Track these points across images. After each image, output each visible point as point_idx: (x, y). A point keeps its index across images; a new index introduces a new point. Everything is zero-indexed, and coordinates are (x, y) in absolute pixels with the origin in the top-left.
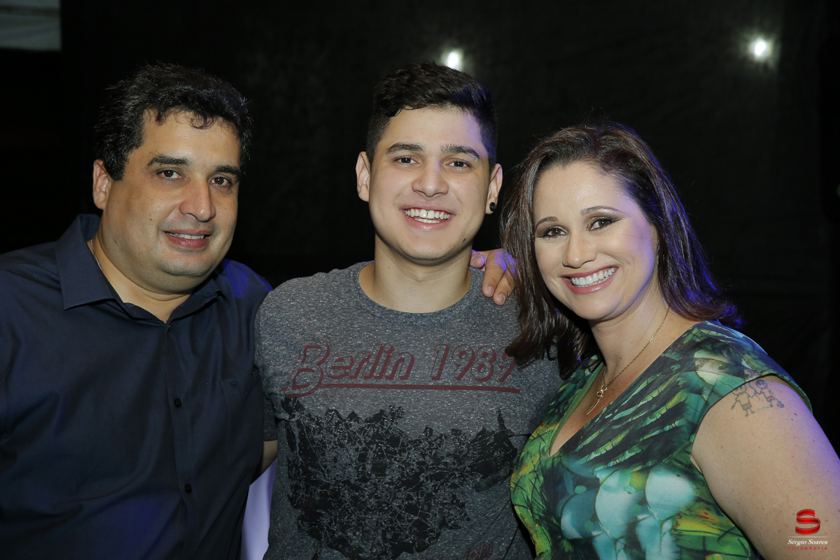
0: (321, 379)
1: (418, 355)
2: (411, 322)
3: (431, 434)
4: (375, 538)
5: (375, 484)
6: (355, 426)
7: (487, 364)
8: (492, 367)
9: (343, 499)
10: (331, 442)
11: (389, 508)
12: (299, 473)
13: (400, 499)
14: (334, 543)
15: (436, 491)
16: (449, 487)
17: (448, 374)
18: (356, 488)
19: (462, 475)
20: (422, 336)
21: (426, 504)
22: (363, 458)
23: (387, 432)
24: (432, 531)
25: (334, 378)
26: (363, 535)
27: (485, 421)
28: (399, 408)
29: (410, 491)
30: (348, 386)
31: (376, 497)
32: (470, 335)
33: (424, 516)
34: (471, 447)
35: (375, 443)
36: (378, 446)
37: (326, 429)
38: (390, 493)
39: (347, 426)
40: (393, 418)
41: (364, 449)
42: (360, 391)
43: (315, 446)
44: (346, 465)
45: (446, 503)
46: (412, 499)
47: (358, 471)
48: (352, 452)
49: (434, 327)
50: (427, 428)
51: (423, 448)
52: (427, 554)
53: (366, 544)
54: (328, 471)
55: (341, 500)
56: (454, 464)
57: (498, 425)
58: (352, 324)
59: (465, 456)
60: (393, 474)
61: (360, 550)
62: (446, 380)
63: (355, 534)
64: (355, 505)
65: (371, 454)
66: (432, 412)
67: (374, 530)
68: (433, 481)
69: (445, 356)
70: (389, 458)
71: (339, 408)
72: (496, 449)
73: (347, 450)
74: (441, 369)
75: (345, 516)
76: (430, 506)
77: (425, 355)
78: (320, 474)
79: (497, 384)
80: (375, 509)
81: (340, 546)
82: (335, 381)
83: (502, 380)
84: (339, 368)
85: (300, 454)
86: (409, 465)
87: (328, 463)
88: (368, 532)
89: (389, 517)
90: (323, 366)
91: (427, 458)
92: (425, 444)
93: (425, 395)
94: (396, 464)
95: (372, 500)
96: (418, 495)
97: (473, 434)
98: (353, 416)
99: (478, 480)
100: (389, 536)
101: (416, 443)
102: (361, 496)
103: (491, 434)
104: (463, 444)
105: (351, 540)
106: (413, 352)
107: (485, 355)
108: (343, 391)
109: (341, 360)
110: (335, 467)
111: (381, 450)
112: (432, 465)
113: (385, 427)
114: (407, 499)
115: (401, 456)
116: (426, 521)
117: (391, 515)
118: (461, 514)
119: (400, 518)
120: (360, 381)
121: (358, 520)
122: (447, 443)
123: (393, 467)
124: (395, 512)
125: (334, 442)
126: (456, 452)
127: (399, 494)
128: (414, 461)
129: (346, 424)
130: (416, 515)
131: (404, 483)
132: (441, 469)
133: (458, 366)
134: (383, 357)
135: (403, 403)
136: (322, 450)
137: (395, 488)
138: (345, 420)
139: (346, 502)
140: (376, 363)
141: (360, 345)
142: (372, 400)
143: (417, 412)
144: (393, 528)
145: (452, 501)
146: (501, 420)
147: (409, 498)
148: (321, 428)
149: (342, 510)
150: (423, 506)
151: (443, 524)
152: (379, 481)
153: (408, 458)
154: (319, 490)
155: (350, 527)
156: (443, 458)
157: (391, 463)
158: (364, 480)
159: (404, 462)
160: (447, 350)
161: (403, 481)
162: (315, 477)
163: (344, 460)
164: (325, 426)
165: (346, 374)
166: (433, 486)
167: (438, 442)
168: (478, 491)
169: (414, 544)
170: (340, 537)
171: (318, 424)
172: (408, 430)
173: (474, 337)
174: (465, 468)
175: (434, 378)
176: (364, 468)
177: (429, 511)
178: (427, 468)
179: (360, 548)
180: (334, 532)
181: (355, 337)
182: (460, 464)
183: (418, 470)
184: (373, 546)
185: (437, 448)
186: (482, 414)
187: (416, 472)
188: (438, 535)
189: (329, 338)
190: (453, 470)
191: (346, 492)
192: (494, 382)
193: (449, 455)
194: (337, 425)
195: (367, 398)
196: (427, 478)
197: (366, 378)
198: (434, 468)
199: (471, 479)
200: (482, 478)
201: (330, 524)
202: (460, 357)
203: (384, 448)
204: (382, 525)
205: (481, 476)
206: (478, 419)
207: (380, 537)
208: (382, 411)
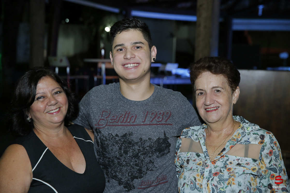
0: (107, 123)
1: (138, 114)
2: (136, 104)
3: (142, 140)
4: (126, 175)
5: (125, 157)
6: (117, 139)
7: (161, 117)
8: (163, 117)
9: (115, 162)
10: (110, 144)
11: (130, 165)
12: (100, 154)
13: (133, 162)
14: (113, 177)
15: (144, 159)
16: (148, 157)
17: (148, 120)
18: (119, 159)
19: (152, 153)
20: (139, 108)
21: (141, 163)
22: (120, 149)
23: (128, 140)
24: (144, 172)
25: (111, 123)
26: (122, 174)
27: (159, 135)
28: (132, 132)
29: (136, 159)
30: (116, 125)
31: (125, 161)
32: (155, 107)
33: (141, 167)
34: (155, 144)
35: (124, 144)
36: (125, 145)
37: (108, 140)
38: (130, 160)
39: (115, 139)
40: (130, 136)
41: (121, 146)
42: (119, 127)
43: (105, 145)
44: (115, 151)
45: (148, 163)
46: (137, 162)
47: (119, 153)
48: (117, 147)
49: (143, 105)
50: (140, 138)
51: (139, 145)
52: (143, 179)
53: (123, 177)
54: (110, 154)
55: (114, 163)
56: (149, 149)
57: (164, 136)
58: (118, 104)
59: (153, 146)
60: (130, 154)
61: (121, 179)
62: (147, 122)
63: (119, 174)
64: (119, 165)
65: (123, 147)
66: (142, 133)
67: (125, 173)
68: (143, 155)
69: (147, 115)
70: (129, 148)
71: (112, 133)
72: (163, 144)
73: (115, 146)
74: (145, 119)
75: (116, 168)
76: (143, 164)
77: (140, 115)
78: (107, 154)
79: (164, 123)
80: (125, 166)
81: (115, 178)
82: (111, 124)
83: (166, 121)
84: (113, 119)
85: (101, 148)
86: (135, 150)
87: (110, 151)
88: (123, 173)
89: (130, 168)
90: (108, 119)
91: (141, 148)
92: (140, 143)
93: (140, 127)
94: (131, 150)
95: (124, 163)
96: (138, 160)
97: (155, 139)
98: (117, 135)
99: (158, 154)
100: (130, 174)
101: (137, 143)
102: (121, 161)
103: (161, 139)
104: (152, 143)
105: (118, 176)
106: (136, 113)
107: (160, 113)
108: (113, 127)
109: (113, 117)
110: (112, 152)
111: (126, 146)
112: (142, 150)
113: (127, 138)
114: (135, 162)
115: (132, 148)
116: (142, 169)
117: (130, 167)
118: (153, 166)
119: (133, 168)
120: (119, 124)
121: (120, 169)
122: (147, 143)
123: (130, 151)
124: (132, 166)
125: (111, 144)
126: (150, 145)
127: (133, 160)
128: (136, 149)
129: (115, 138)
130: (138, 167)
131: (134, 157)
132: (145, 151)
133: (151, 118)
134: (127, 116)
135: (133, 130)
136: (108, 147)
137: (131, 158)
138: (114, 137)
139: (116, 163)
140: (124, 118)
141: (120, 111)
142: (123, 130)
143: (138, 133)
144: (131, 172)
145: (150, 162)
146: (165, 134)
147: (136, 161)
148: (107, 140)
149: (115, 166)
150: (140, 164)
151: (148, 169)
152: (126, 156)
153: (134, 148)
154: (107, 160)
155: (117, 172)
156: (146, 147)
157: (129, 150)
158: (121, 156)
159: (133, 150)
160: (147, 113)
161: (133, 156)
162: (106, 155)
163: (115, 150)
164: (108, 139)
165: (115, 121)
166: (143, 157)
167: (144, 142)
168: (158, 158)
169: (138, 176)
170: (114, 175)
171: (106, 138)
172: (134, 139)
173: (156, 108)
174: (153, 150)
175: (143, 122)
176: (121, 152)
177: (142, 165)
178: (141, 151)
179: (121, 178)
180: (113, 174)
181: (118, 109)
182: (152, 149)
183: (138, 152)
184: (125, 178)
185: (144, 145)
186: (159, 133)
187: (137, 153)
188: (146, 173)
189: (111, 109)
190: (149, 151)
191: (116, 160)
192: (163, 122)
193: (147, 146)
194: (112, 138)
195: (121, 129)
196: (141, 155)
197: (121, 122)
198: (143, 151)
199: (155, 154)
200: (159, 153)
201: (111, 171)
202: (152, 115)
203: (127, 145)
204: (128, 171)
205: (158, 153)
206: (157, 134)
207: (127, 175)
208: (126, 134)
